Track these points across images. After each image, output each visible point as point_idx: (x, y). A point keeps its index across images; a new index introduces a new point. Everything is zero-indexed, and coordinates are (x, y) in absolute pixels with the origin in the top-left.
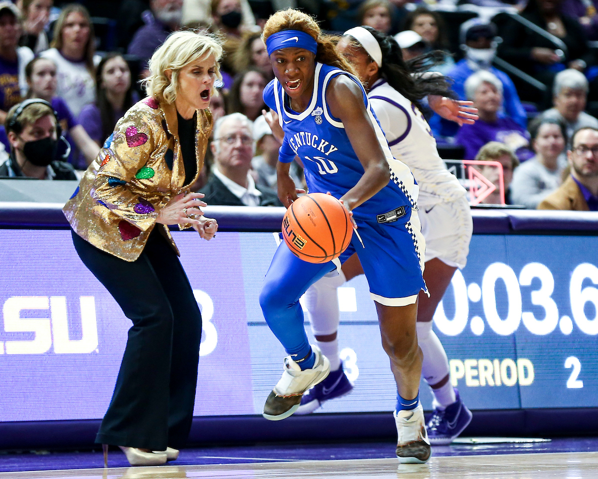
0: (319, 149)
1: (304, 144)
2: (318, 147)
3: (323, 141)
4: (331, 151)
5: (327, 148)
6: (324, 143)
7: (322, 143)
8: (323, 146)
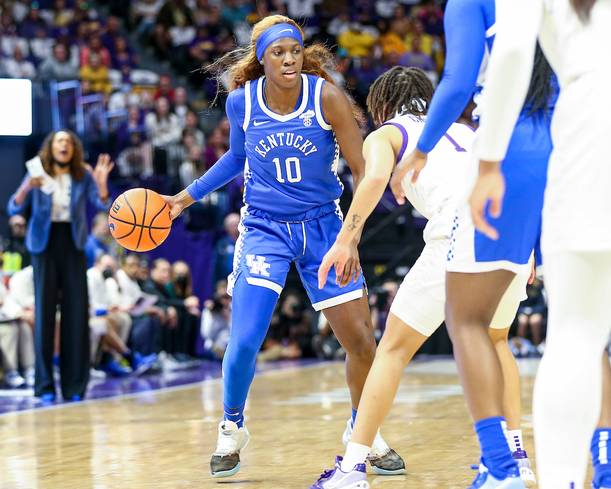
2: (300, 147)
3: (308, 141)
4: (312, 151)
7: (306, 143)
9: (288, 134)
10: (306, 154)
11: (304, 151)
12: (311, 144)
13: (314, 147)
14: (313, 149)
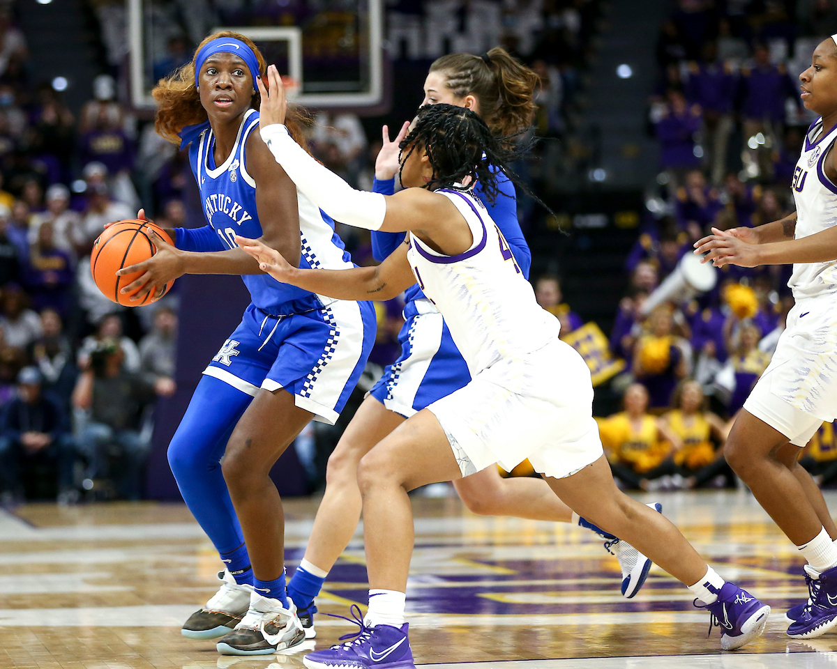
0: (230, 215)
1: (216, 210)
2: (229, 212)
4: (244, 219)
5: (239, 215)
6: (237, 207)
8: (235, 211)
9: (219, 195)
10: (239, 223)
11: (234, 218)
12: (240, 208)
13: (246, 213)
14: (244, 215)
